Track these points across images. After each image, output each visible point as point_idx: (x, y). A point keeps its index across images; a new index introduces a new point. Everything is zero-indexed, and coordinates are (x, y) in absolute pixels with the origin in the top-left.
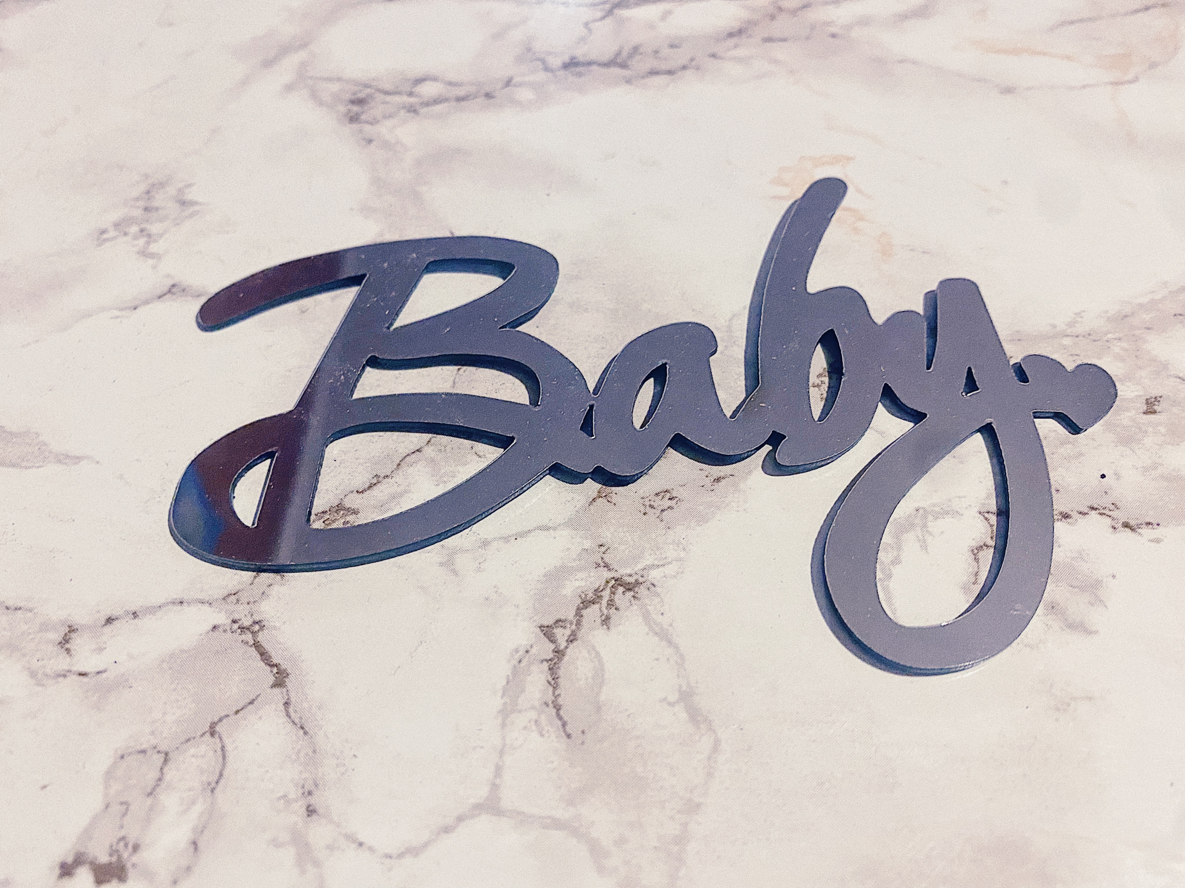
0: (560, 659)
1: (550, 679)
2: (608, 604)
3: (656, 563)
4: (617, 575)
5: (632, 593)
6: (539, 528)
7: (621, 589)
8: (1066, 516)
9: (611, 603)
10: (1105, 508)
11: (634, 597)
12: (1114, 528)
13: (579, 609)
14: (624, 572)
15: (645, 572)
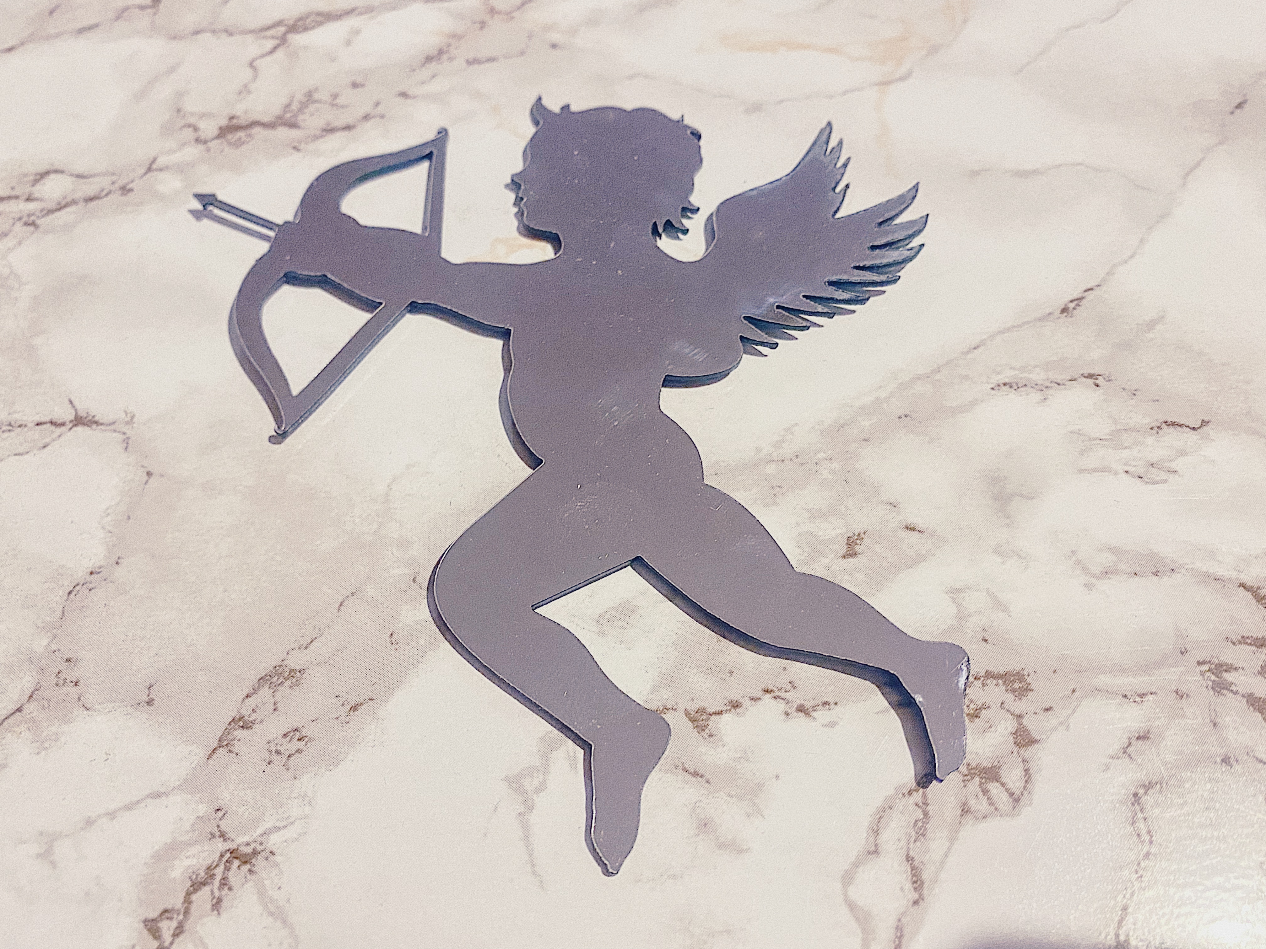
2: (221, 884)
3: (278, 824)
4: (233, 846)
5: (248, 866)
6: (150, 796)
7: (236, 863)
8: (736, 705)
9: (224, 882)
10: (780, 690)
11: (250, 870)
12: (787, 714)
13: (188, 894)
14: (240, 840)
15: (264, 840)
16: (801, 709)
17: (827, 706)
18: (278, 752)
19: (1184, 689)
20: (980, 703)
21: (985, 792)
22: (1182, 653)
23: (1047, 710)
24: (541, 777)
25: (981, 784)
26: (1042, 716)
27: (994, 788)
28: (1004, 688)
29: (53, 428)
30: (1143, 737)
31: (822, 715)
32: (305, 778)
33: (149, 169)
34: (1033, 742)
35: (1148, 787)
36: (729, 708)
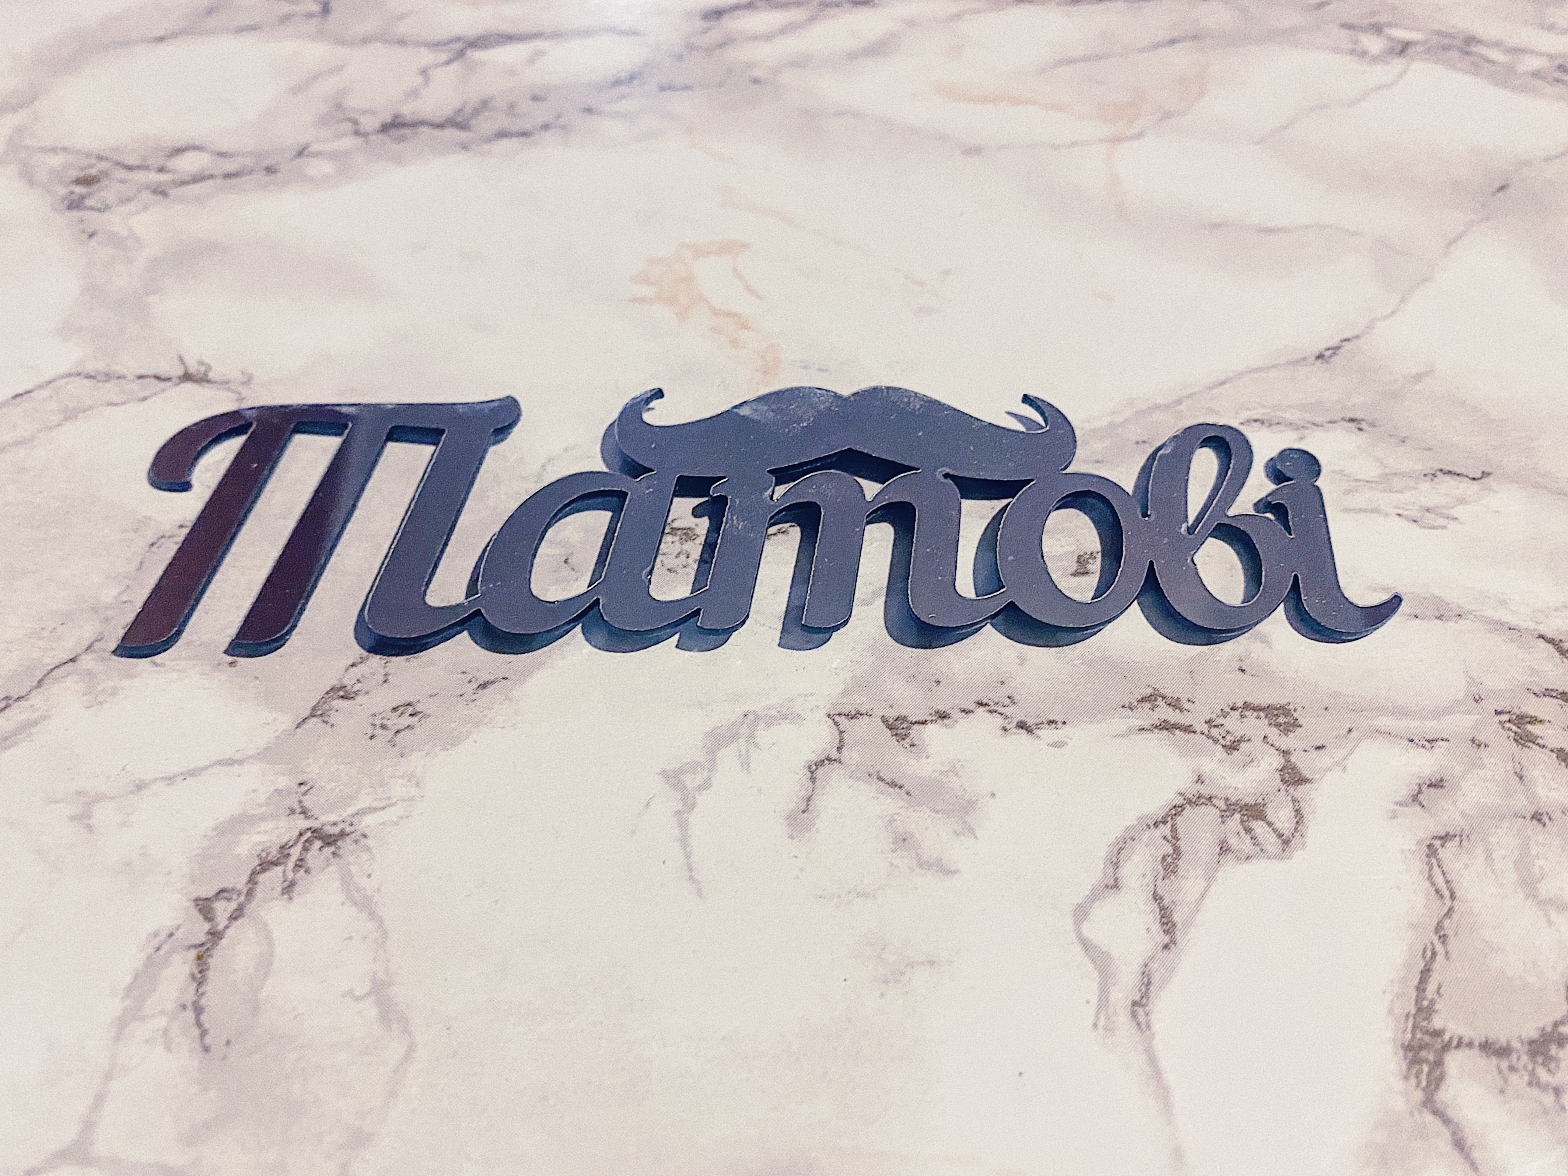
0: (215, 944)
1: (196, 972)
2: (296, 865)
3: (375, 804)
4: (315, 824)
5: (332, 849)
6: (219, 763)
7: (318, 844)
8: (943, 716)
9: (300, 864)
10: (997, 704)
11: (334, 853)
12: (1005, 729)
13: (254, 873)
14: (326, 819)
15: (355, 821)
16: (1022, 725)
17: (1054, 725)
18: (383, 727)
19: (1481, 738)
20: (1238, 735)
21: (1248, 830)
22: (1477, 701)
23: (1318, 748)
24: (705, 775)
25: (1242, 821)
26: (1314, 754)
27: (1259, 827)
28: (1266, 721)
29: (157, 382)
30: (1437, 784)
31: (1047, 734)
32: (414, 757)
33: (300, 154)
34: (1302, 780)
35: (1445, 838)
36: (934, 718)
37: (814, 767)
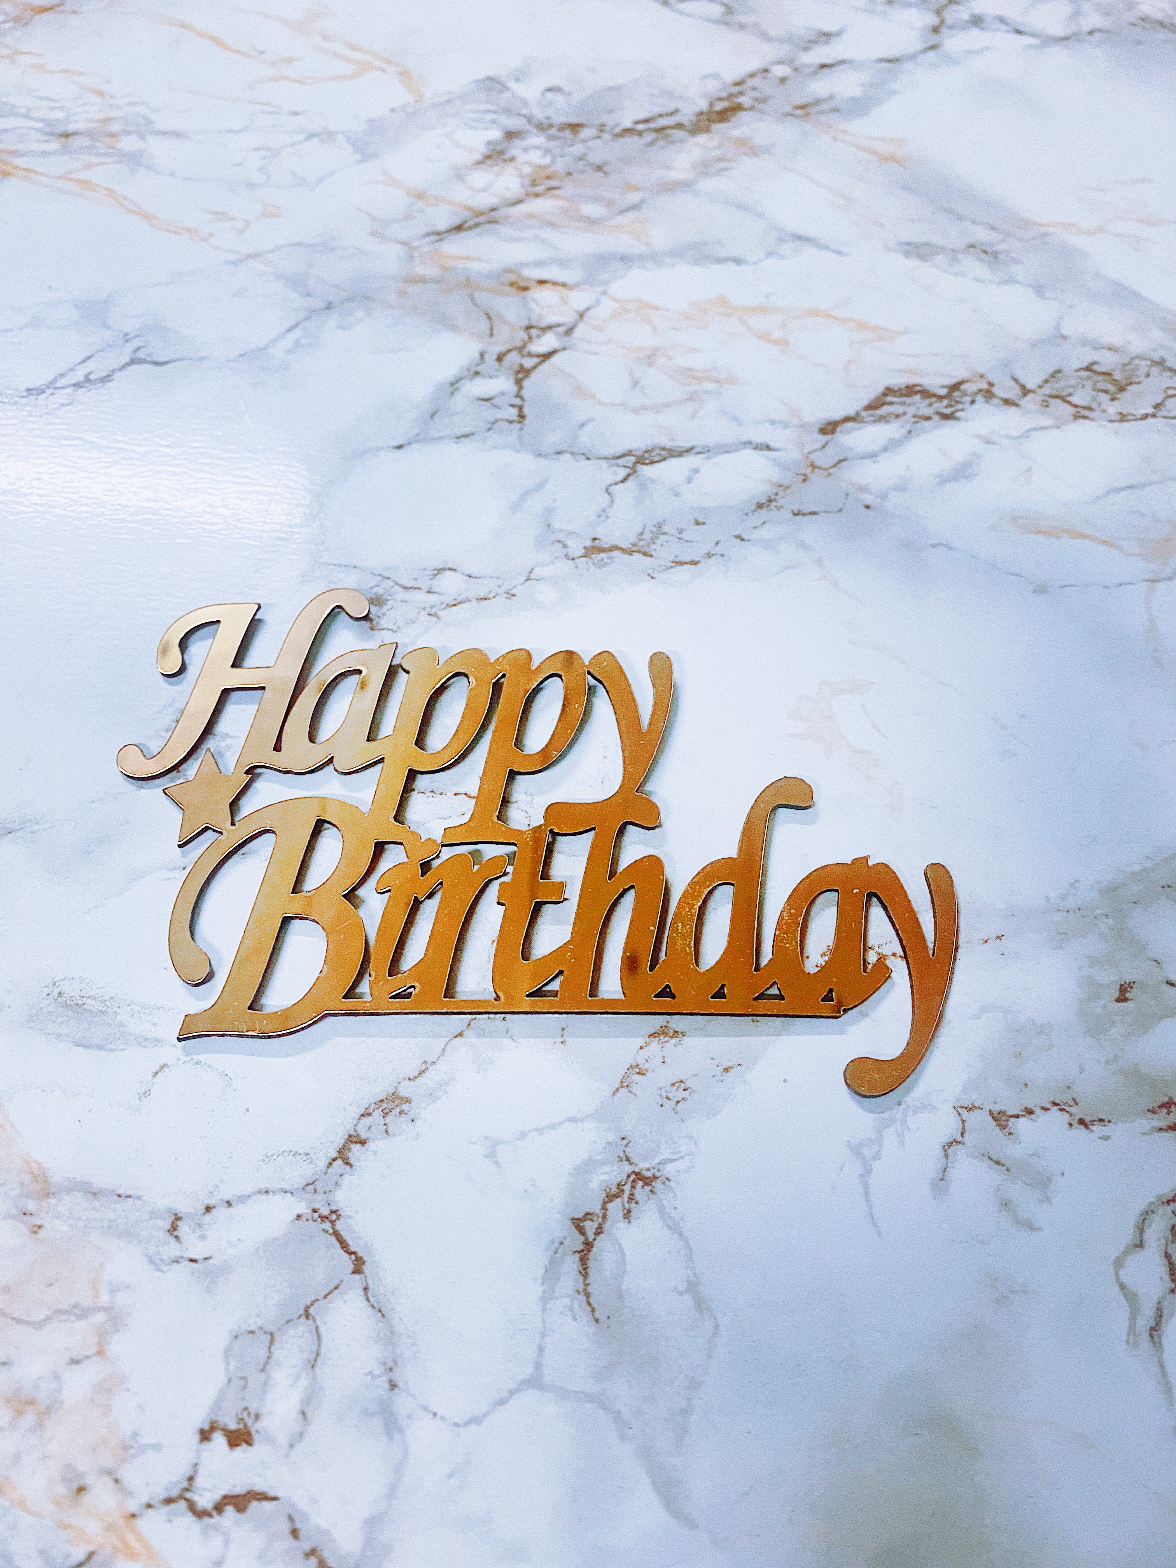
0: (589, 1251)
1: (581, 1269)
2: (630, 1199)
3: (672, 1157)
4: (637, 1170)
5: (649, 1187)
6: (569, 1120)
7: (640, 1183)
8: (1030, 1112)
9: (632, 1197)
10: (1065, 1104)
11: (651, 1191)
12: (1071, 1125)
13: (604, 1202)
14: (642, 1165)
15: (661, 1167)
16: (1081, 1122)
17: (1102, 1123)
18: (668, 1098)
24: (877, 1149)
31: (1098, 1129)
32: (690, 1122)
33: (529, 578)
36: (1024, 1113)
37: (946, 1147)
